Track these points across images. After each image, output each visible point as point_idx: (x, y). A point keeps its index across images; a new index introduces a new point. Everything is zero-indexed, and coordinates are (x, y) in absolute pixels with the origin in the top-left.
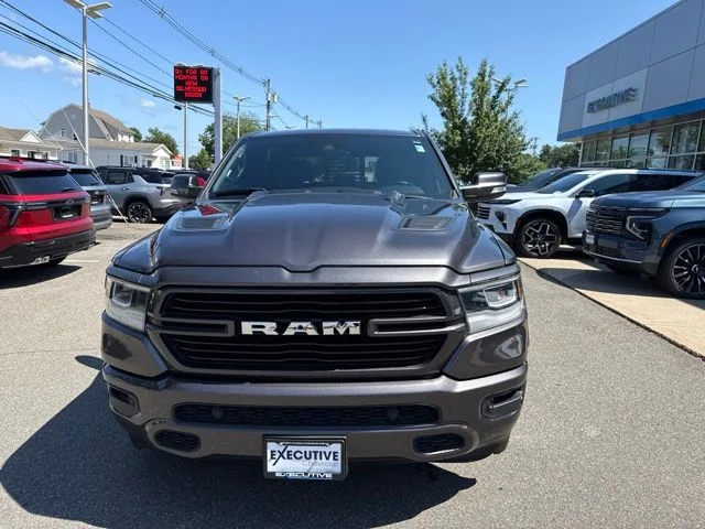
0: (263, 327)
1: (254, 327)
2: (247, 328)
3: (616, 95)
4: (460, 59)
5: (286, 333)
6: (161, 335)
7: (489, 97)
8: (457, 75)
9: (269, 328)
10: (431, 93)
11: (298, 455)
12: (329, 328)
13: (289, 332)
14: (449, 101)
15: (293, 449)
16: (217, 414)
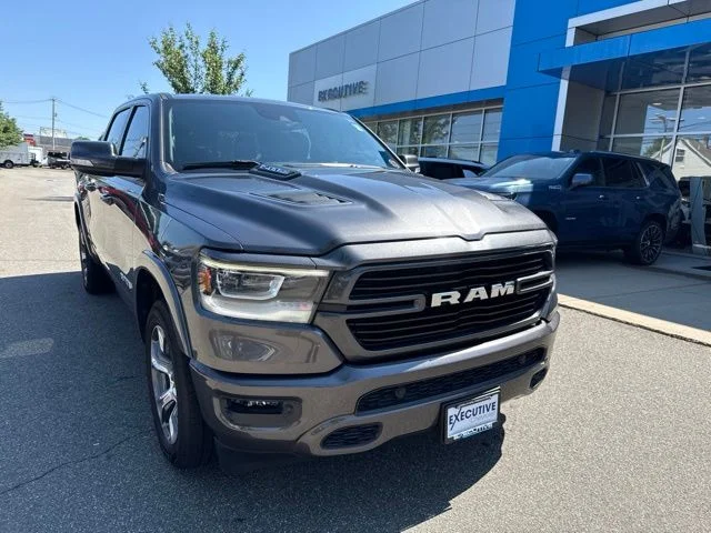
0: (449, 297)
1: (443, 297)
2: (437, 300)
3: (347, 86)
4: (188, 25)
5: (466, 301)
6: (348, 321)
7: (224, 73)
8: (187, 43)
9: (454, 297)
10: (155, 60)
11: (469, 414)
12: (497, 290)
13: (469, 298)
14: (182, 70)
15: (465, 409)
16: (401, 394)
